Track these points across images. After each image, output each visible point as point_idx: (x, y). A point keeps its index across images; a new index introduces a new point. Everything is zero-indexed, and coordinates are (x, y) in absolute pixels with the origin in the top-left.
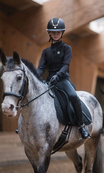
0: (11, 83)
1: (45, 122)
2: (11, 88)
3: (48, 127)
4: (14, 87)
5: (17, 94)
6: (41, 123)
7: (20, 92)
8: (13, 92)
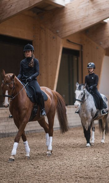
0: (79, 95)
1: (91, 108)
2: (79, 97)
3: (92, 110)
4: (80, 97)
5: (81, 100)
6: (89, 108)
7: (82, 99)
8: (79, 99)
